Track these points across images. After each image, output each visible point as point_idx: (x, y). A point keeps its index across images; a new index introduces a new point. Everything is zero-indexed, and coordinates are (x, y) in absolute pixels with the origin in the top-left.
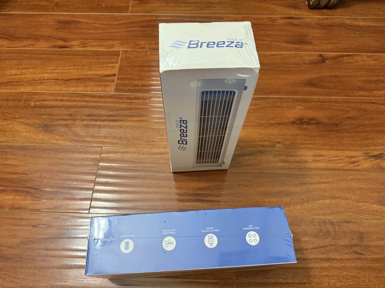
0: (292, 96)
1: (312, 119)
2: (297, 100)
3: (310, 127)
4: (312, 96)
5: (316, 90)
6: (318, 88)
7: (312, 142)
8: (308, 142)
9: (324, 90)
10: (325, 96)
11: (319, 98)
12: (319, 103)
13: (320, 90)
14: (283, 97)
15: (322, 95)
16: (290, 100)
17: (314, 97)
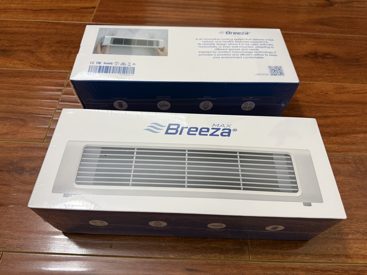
0: (302, 32)
1: (327, 54)
2: (307, 36)
3: (326, 61)
4: (324, 33)
5: (328, 28)
6: (329, 27)
7: (331, 75)
8: (325, 75)
9: (336, 29)
10: (338, 34)
11: (332, 36)
12: (334, 40)
13: (332, 29)
14: (291, 32)
15: (335, 33)
16: (299, 36)
17: (327, 34)
